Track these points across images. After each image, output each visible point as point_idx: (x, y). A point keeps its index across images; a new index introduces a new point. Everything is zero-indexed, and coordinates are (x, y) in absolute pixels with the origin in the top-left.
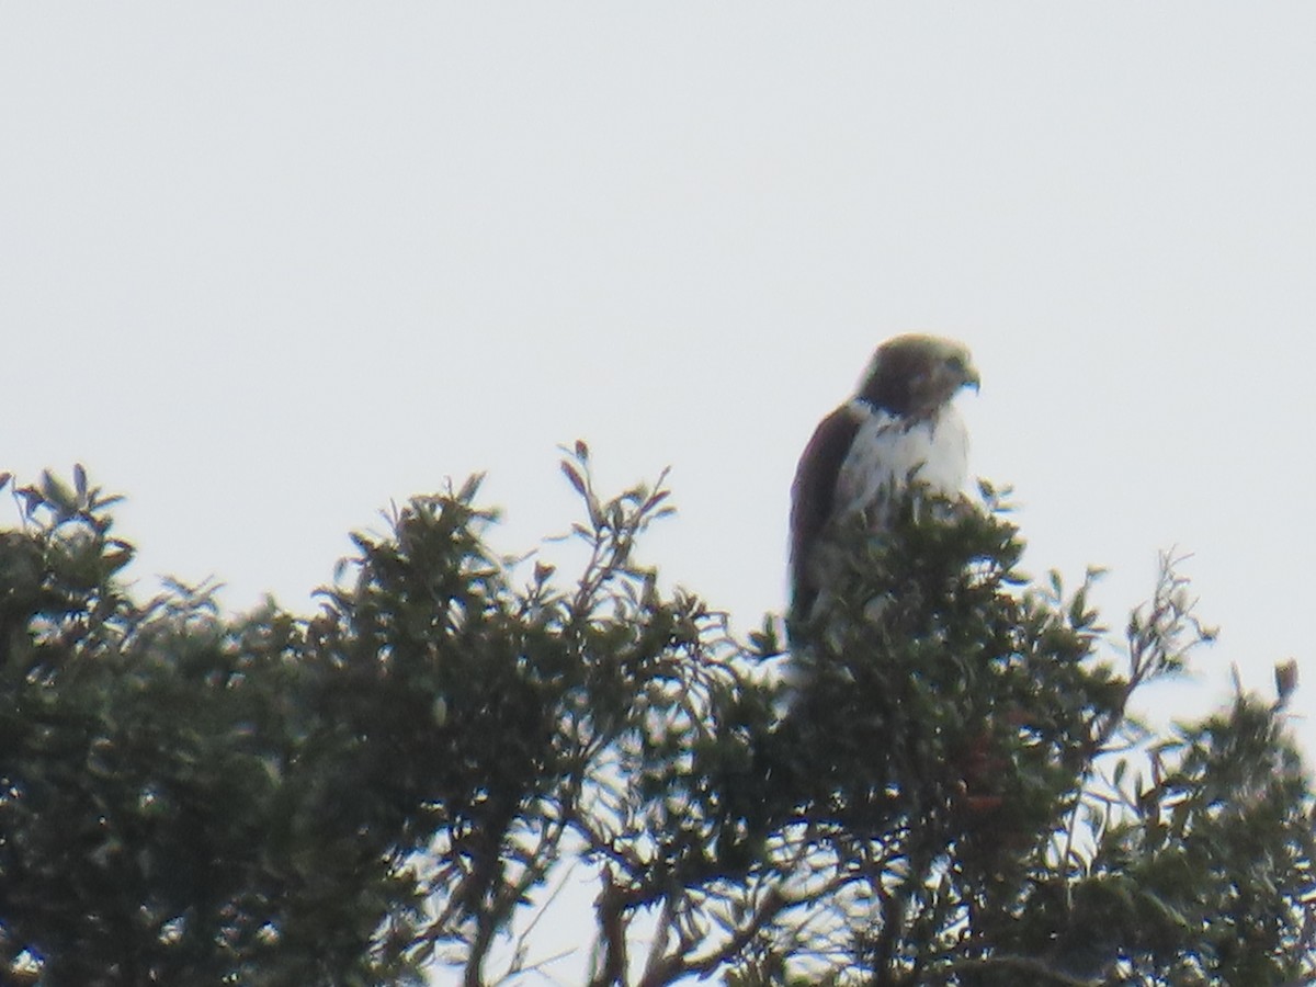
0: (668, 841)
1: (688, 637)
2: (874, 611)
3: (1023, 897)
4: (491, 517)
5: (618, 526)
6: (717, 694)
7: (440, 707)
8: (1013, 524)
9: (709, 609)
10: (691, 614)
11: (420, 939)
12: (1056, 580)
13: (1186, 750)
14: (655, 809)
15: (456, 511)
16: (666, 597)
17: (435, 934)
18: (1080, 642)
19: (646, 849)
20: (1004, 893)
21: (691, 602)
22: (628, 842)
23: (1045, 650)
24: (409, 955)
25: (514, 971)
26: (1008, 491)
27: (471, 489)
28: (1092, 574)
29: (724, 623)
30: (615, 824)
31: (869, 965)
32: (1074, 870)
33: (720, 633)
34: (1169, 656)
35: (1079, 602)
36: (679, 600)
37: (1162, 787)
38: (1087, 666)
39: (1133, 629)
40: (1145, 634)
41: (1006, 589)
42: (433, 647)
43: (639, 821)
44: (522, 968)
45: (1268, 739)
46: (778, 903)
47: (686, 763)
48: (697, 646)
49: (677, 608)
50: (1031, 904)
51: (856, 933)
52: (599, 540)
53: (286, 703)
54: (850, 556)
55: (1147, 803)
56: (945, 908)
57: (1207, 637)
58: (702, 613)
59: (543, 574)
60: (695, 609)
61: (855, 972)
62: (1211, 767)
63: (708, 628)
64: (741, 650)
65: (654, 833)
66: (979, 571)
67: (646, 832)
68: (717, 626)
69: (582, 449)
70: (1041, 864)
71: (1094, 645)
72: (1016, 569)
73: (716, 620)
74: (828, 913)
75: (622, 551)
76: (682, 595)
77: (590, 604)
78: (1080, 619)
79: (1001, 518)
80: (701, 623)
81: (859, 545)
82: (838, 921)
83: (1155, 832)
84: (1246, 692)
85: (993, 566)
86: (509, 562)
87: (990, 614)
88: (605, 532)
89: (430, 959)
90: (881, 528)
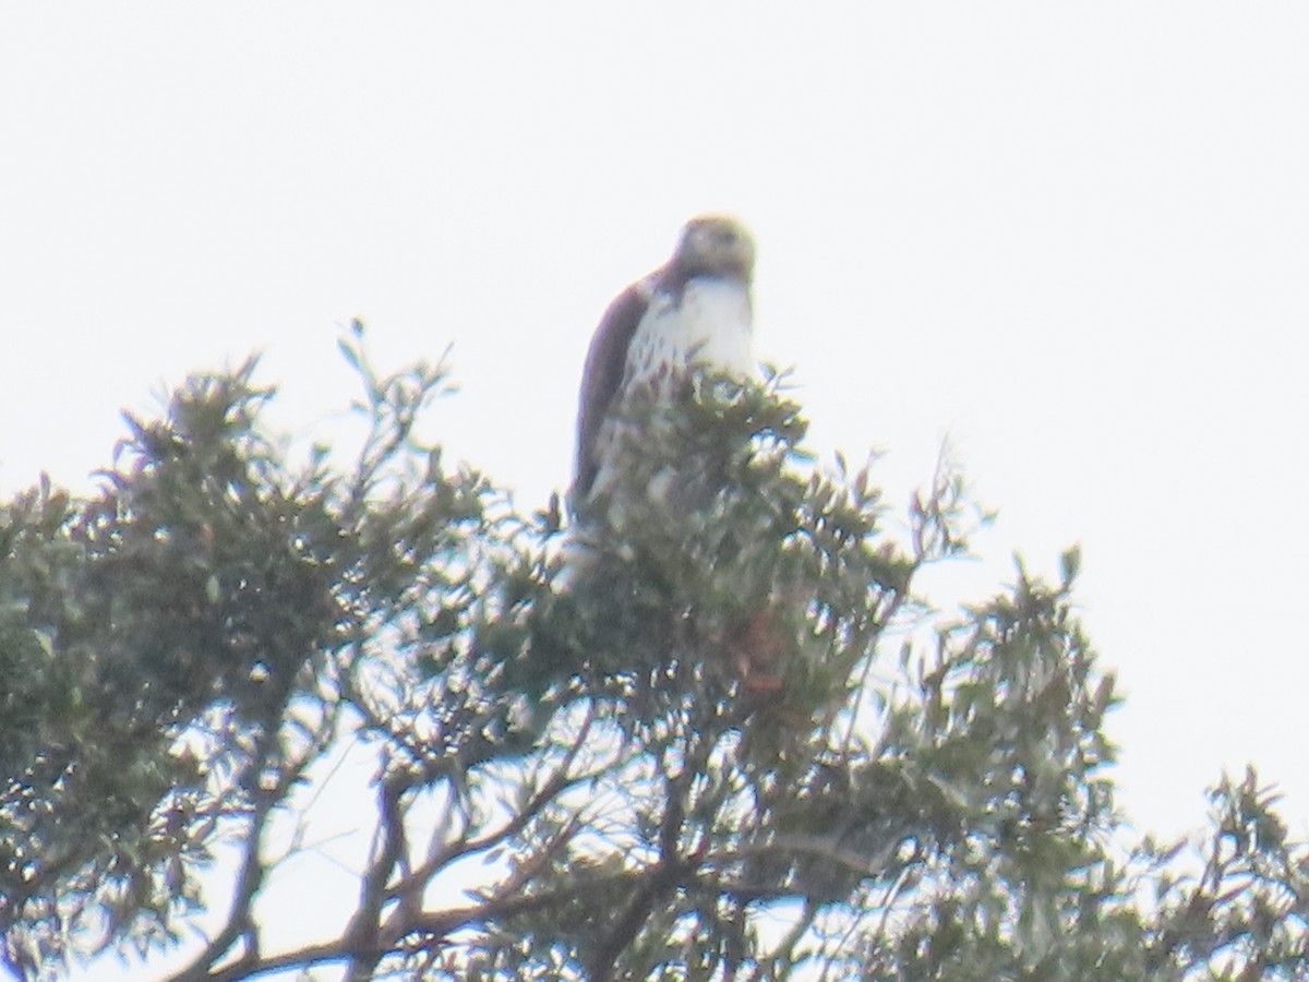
0: (447, 719)
1: (473, 512)
2: (659, 487)
3: (808, 779)
4: (270, 394)
5: (401, 402)
6: (498, 571)
7: (213, 588)
8: (795, 402)
9: (494, 485)
10: (475, 489)
11: (200, 816)
12: (841, 461)
13: (972, 631)
14: (435, 687)
15: (231, 391)
16: (449, 471)
17: (216, 811)
18: (864, 520)
19: (426, 727)
20: (788, 773)
21: (475, 477)
22: (407, 720)
23: (830, 528)
24: (192, 831)
25: (294, 850)
26: (790, 371)
27: (249, 367)
28: (875, 455)
29: (510, 498)
30: (393, 701)
31: (655, 846)
32: (856, 754)
33: (505, 510)
34: (953, 537)
35: (862, 480)
36: (461, 475)
37: (943, 669)
38: (873, 544)
39: (917, 508)
40: (927, 513)
41: (791, 468)
42: (206, 527)
43: (419, 699)
44: (303, 847)
45: (1055, 619)
46: (560, 783)
47: (463, 643)
48: (482, 523)
49: (460, 482)
50: (815, 787)
51: (639, 814)
52: (379, 418)
53: (63, 581)
54: (634, 432)
55: (933, 683)
56: (728, 791)
57: (988, 518)
58: (487, 487)
59: (319, 453)
60: (479, 483)
61: (640, 853)
62: (996, 649)
63: (495, 503)
64: (526, 527)
65: (434, 709)
66: (762, 448)
67: (426, 708)
68: (503, 501)
69: (358, 326)
70: (823, 745)
71: (878, 523)
72: (802, 445)
73: (501, 495)
74: (612, 794)
75: (404, 428)
76: (466, 469)
77: (367, 484)
78: (863, 499)
79: (783, 397)
80: (485, 499)
81: (643, 422)
82: (620, 800)
83: (937, 715)
84: (1031, 577)
85: (777, 442)
86: (285, 440)
87: (775, 492)
88: (385, 408)
89: (213, 835)
90: (665, 403)
